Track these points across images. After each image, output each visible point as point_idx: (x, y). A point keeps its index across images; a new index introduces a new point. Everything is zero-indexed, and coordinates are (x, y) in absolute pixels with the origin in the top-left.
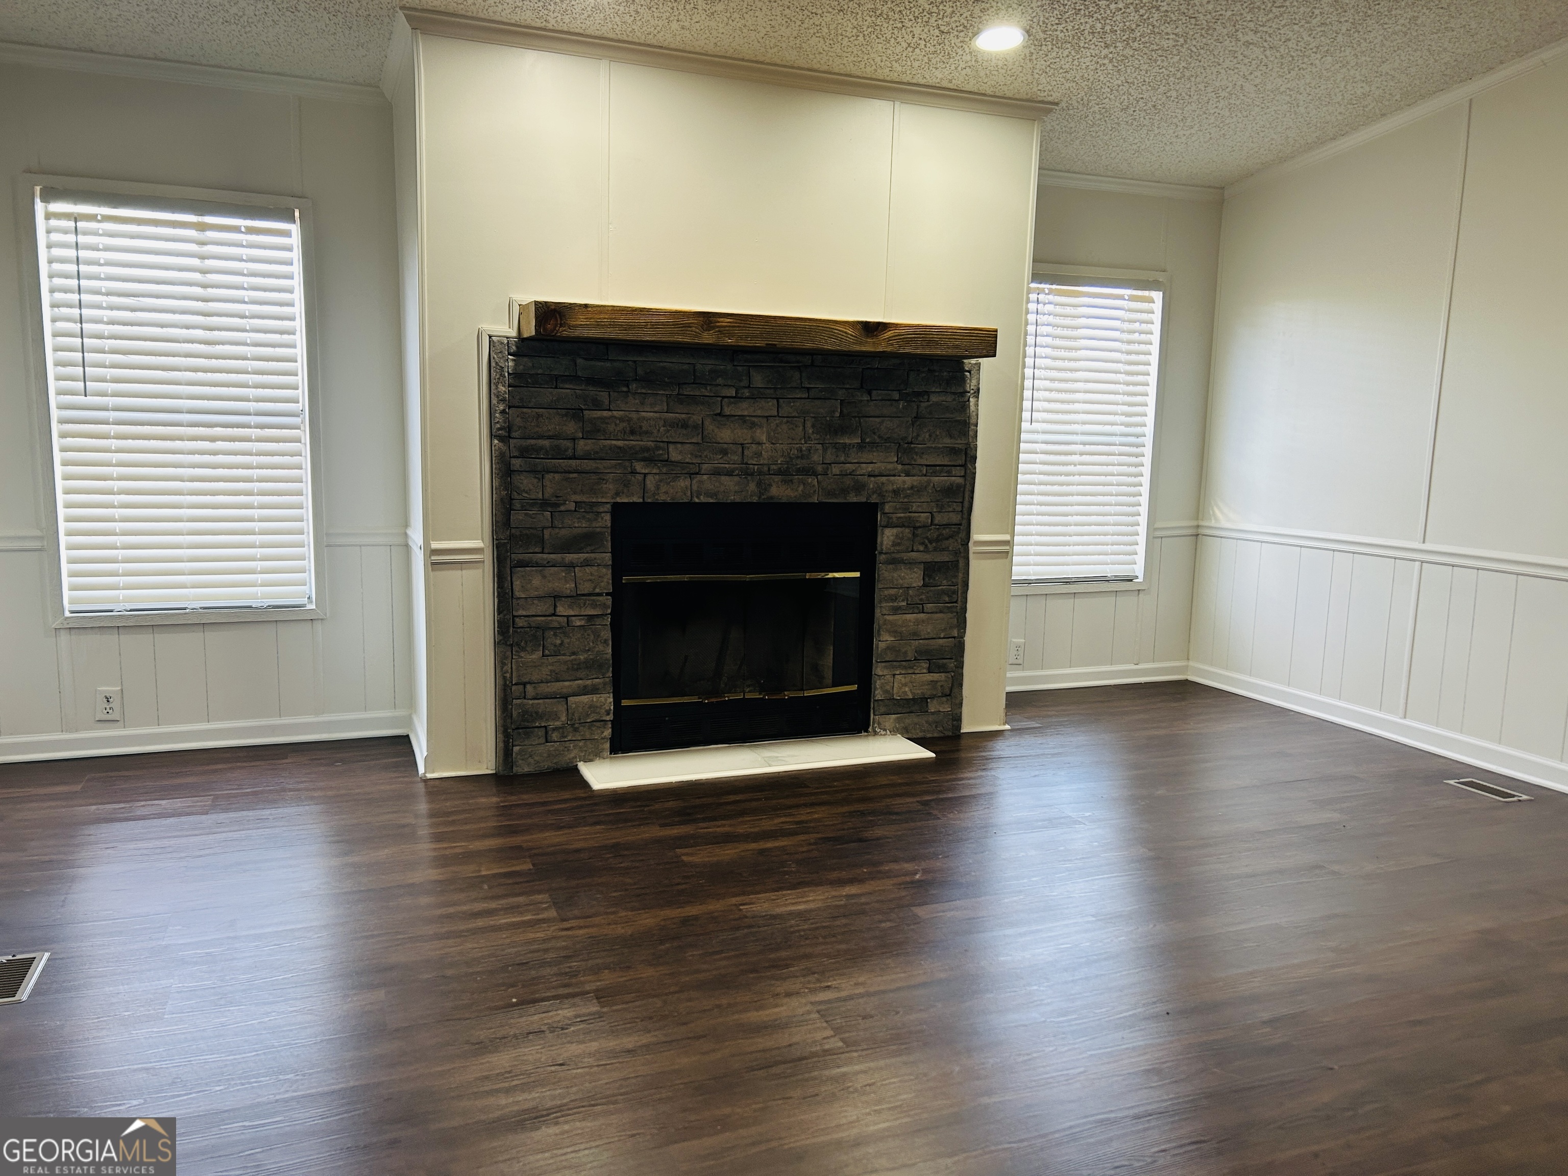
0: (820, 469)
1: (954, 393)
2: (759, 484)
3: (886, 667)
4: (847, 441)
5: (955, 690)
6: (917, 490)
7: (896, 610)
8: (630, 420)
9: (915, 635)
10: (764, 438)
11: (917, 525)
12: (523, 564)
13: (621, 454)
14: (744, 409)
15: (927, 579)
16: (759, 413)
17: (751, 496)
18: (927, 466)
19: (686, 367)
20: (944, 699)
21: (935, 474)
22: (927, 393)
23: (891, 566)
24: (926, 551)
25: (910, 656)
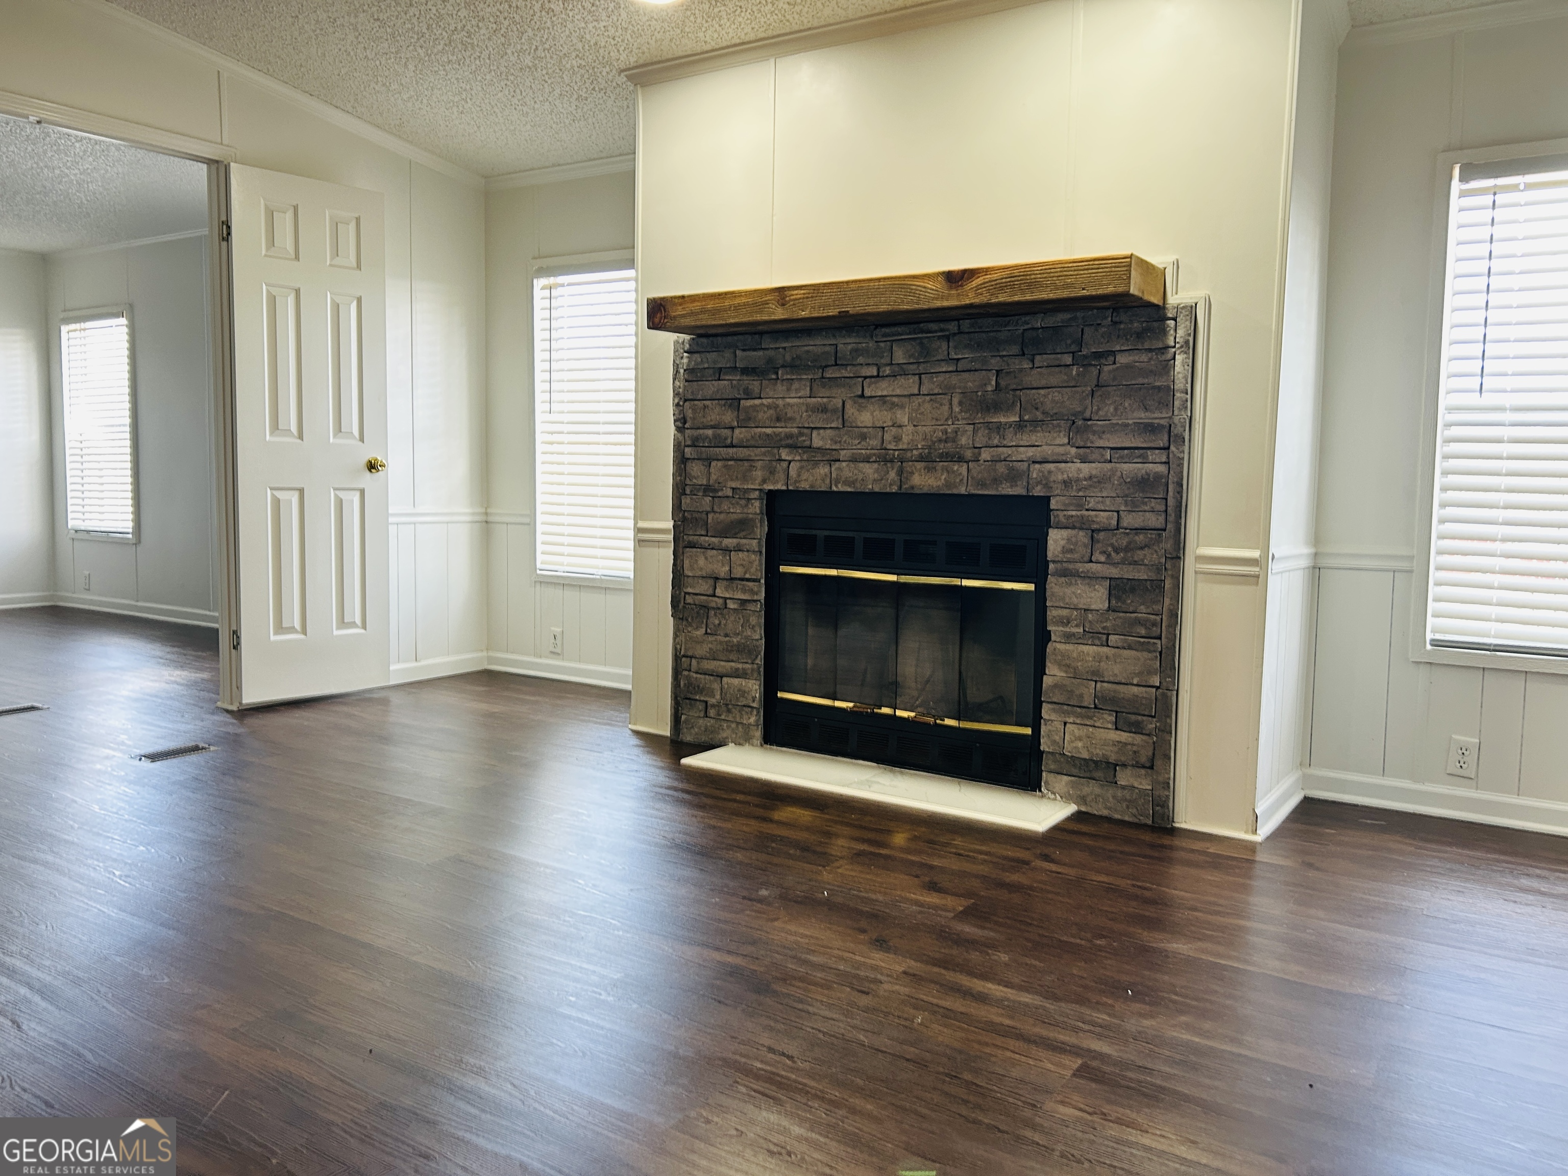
0: (968, 454)
1: (1150, 350)
2: (900, 472)
3: (1054, 710)
4: (1003, 420)
5: (1158, 763)
6: (1097, 481)
7: (1069, 638)
8: (776, 407)
9: (1096, 676)
10: (905, 420)
11: (1095, 526)
12: (692, 545)
13: (774, 443)
14: (883, 388)
15: (1113, 602)
16: (898, 392)
17: (891, 485)
18: (1112, 449)
19: (827, 349)
20: (1143, 771)
21: (1122, 460)
22: (1113, 353)
23: (1063, 579)
24: (1109, 562)
25: (1088, 701)
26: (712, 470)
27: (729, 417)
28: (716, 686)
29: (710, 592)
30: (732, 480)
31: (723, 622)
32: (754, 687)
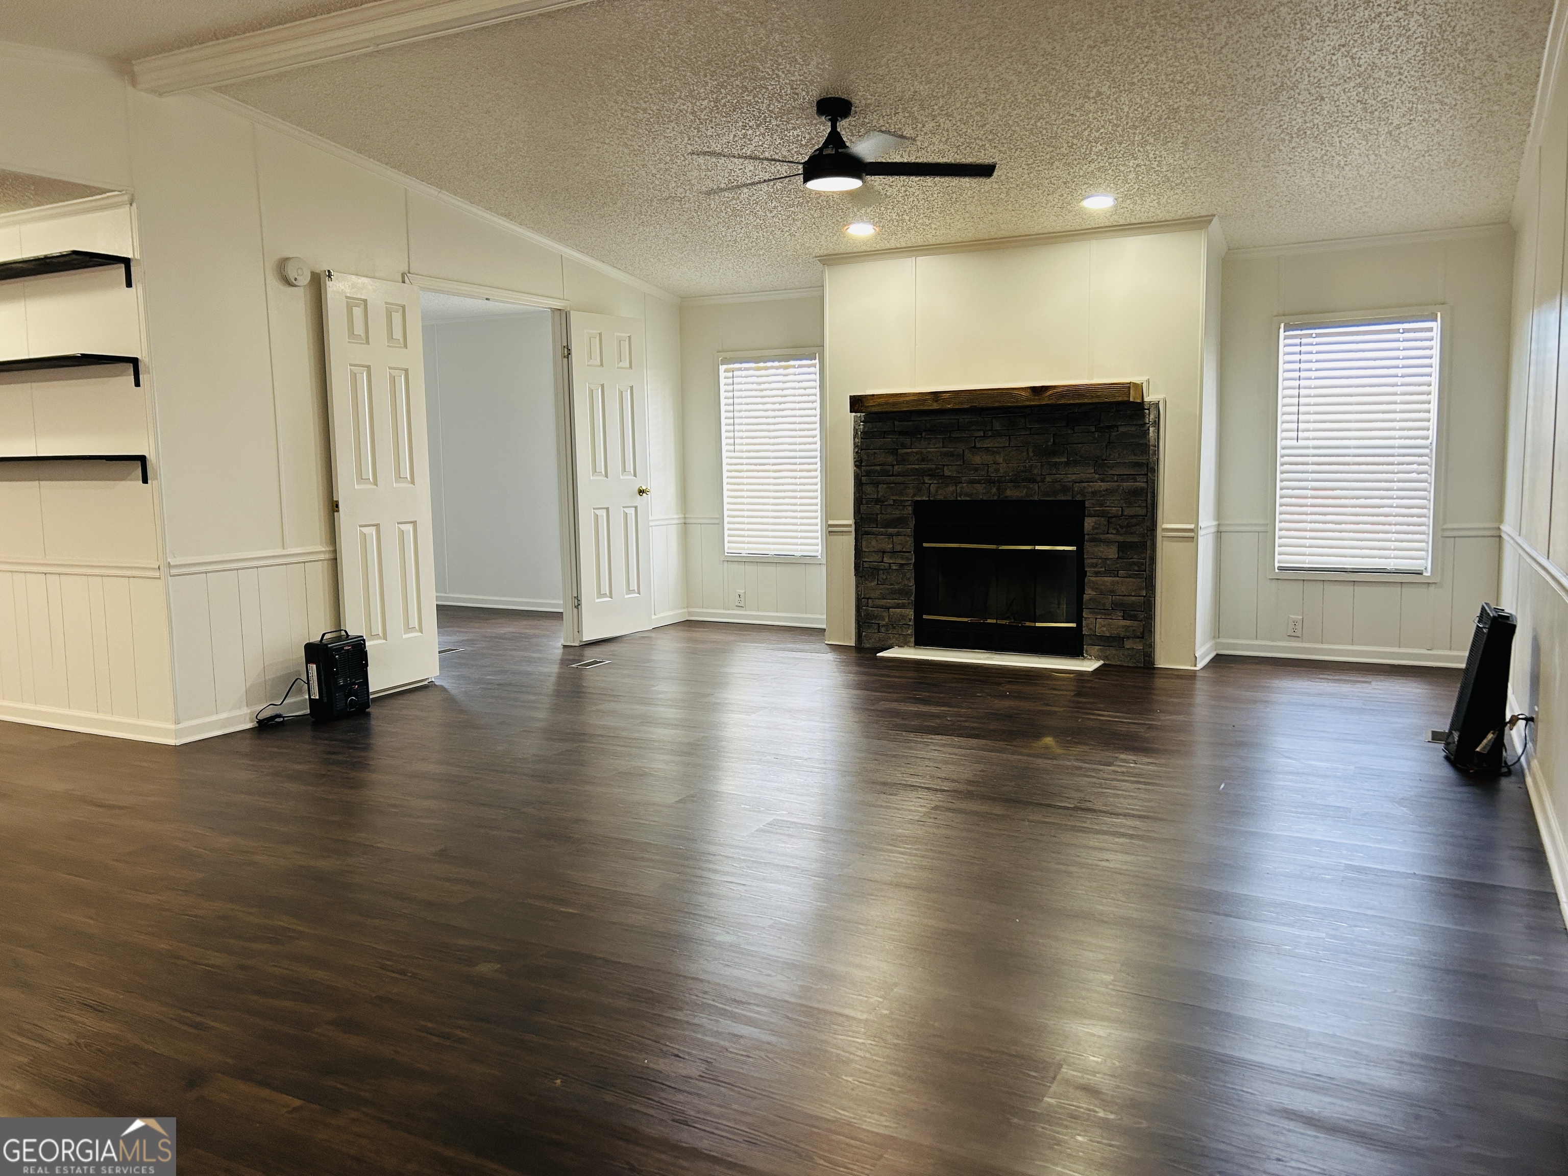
0: (1039, 479)
1: (1136, 425)
2: (999, 489)
3: (1090, 613)
4: (1058, 460)
5: (1146, 634)
6: (1110, 492)
7: (1097, 574)
8: (922, 453)
9: (1112, 592)
10: (1001, 460)
11: (1110, 515)
12: (867, 533)
13: (921, 473)
14: (987, 444)
15: (1120, 554)
16: (997, 445)
17: (993, 496)
18: (1118, 475)
19: (954, 421)
20: (1138, 640)
21: (1123, 480)
22: (1117, 426)
23: (1093, 543)
24: (1118, 533)
25: (1108, 606)
26: (880, 490)
27: (891, 459)
28: (885, 614)
29: (880, 560)
30: (893, 495)
31: (889, 577)
32: (910, 613)
